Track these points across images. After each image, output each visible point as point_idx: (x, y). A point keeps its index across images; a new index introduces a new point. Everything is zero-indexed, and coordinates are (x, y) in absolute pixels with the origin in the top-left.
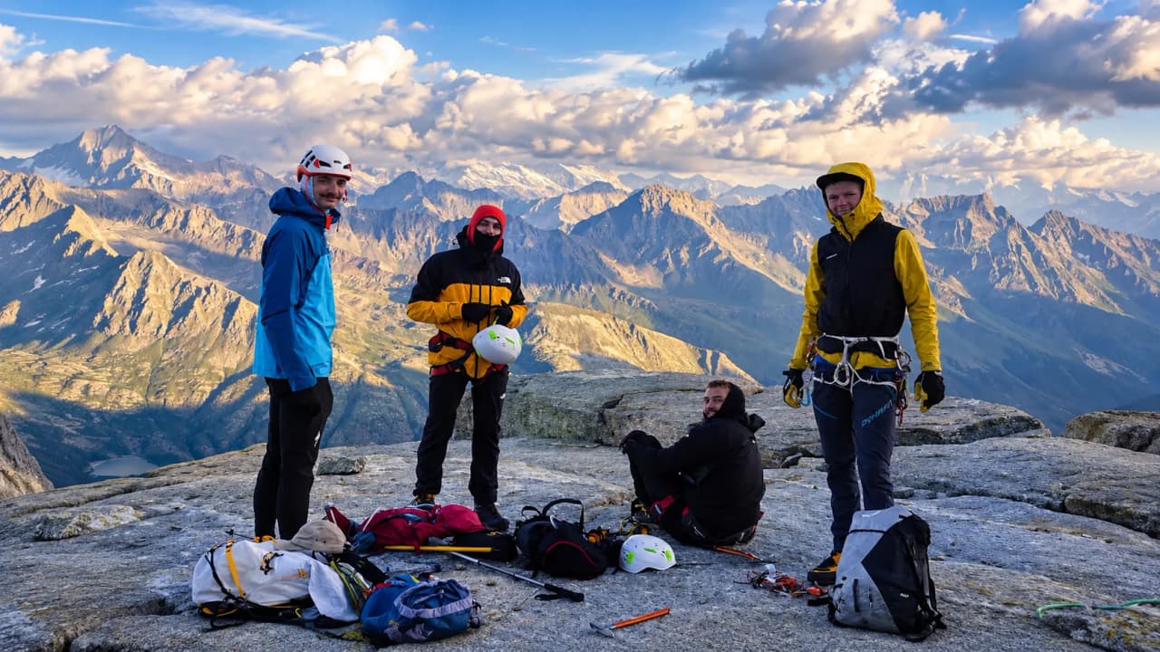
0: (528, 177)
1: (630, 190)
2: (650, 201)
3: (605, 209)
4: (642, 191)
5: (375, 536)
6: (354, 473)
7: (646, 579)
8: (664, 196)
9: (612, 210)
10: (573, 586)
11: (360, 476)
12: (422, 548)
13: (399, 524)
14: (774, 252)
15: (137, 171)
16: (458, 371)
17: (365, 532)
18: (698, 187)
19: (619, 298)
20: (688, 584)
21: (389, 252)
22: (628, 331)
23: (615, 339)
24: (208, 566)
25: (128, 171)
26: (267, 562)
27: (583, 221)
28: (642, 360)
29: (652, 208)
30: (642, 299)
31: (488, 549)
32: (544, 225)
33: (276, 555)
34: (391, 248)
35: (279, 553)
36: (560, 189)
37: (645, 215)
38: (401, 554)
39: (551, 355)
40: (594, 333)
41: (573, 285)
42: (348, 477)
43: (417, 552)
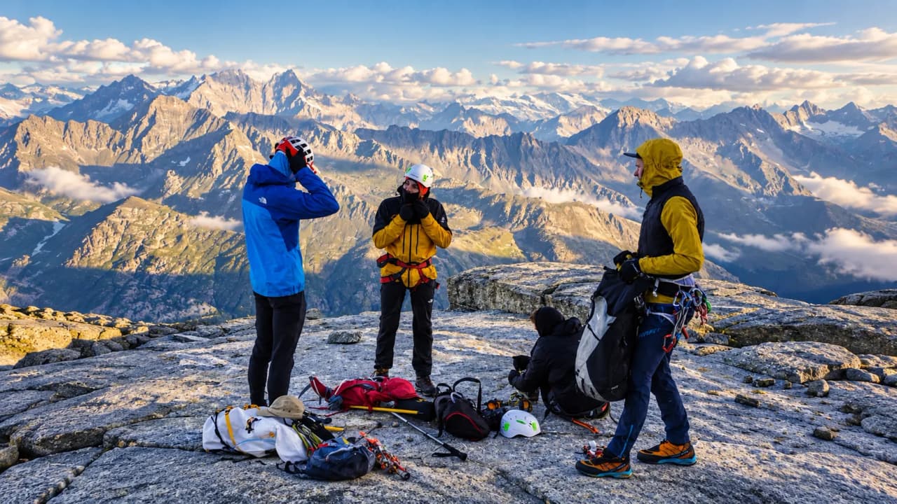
0: (535, 104)
1: (609, 111)
2: (625, 119)
3: (590, 125)
4: (618, 111)
5: (343, 398)
6: (353, 343)
7: (516, 443)
8: (635, 115)
9: (595, 126)
10: (463, 447)
11: (356, 346)
12: (375, 409)
13: (359, 390)
14: (723, 157)
15: (302, 102)
16: (397, 281)
17: (336, 396)
18: (660, 107)
19: (601, 193)
20: (543, 450)
21: (440, 162)
22: (608, 219)
23: (598, 225)
24: (213, 424)
25: (296, 103)
26: (250, 424)
27: (575, 135)
28: (619, 241)
29: (626, 124)
30: (618, 194)
31: (416, 412)
32: (547, 138)
33: (256, 420)
34: (441, 158)
35: (259, 418)
36: (558, 112)
37: (620, 130)
38: (360, 412)
39: (551, 236)
40: (583, 221)
41: (567, 183)
42: (348, 346)
43: (370, 412)
